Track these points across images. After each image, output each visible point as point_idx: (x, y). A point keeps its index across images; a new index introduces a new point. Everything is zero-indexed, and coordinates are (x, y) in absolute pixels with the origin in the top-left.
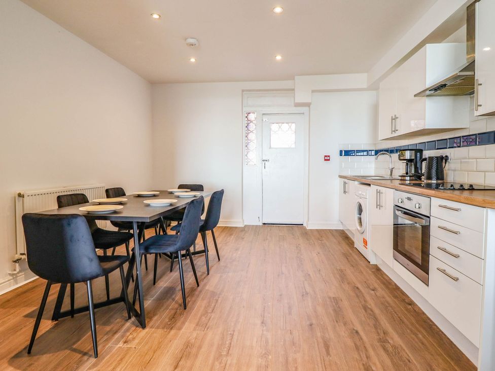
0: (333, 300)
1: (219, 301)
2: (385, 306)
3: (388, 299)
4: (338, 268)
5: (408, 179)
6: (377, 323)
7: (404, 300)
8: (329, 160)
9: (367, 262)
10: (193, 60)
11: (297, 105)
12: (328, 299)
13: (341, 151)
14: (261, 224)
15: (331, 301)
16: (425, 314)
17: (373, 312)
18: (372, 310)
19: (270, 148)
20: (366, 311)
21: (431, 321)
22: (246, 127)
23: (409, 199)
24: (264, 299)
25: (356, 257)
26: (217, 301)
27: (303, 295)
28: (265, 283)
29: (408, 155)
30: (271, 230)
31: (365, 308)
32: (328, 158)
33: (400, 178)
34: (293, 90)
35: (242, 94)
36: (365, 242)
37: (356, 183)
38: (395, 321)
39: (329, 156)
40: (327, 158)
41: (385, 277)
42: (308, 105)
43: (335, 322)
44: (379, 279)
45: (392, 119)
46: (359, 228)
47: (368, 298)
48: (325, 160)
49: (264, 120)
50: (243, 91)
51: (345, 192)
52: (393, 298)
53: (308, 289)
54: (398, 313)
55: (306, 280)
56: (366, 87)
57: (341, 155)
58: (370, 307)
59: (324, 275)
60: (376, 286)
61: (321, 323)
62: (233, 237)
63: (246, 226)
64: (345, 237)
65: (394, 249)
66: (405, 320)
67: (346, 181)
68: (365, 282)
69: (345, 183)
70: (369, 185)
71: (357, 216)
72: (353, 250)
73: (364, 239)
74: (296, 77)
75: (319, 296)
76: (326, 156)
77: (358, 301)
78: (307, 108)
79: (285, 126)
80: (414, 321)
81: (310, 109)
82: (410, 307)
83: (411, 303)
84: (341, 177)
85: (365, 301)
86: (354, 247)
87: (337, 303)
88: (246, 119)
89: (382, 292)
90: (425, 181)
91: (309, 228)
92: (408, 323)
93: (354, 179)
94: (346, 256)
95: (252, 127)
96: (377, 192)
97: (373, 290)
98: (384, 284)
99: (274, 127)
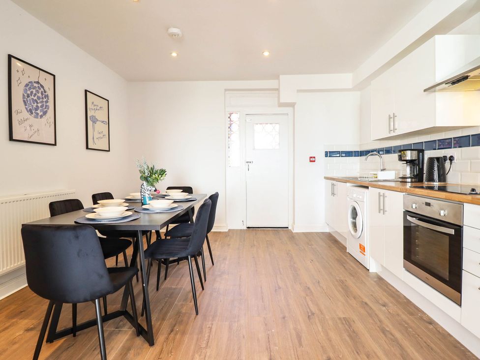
0: (344, 322)
1: (214, 330)
2: (405, 328)
3: (404, 317)
4: (338, 278)
5: (410, 181)
6: (404, 352)
7: (421, 318)
8: (314, 161)
9: (365, 270)
10: (174, 54)
11: (281, 105)
12: (338, 321)
13: (326, 152)
14: (245, 228)
15: (343, 323)
16: (452, 336)
17: (393, 336)
18: (391, 334)
19: (254, 149)
20: (386, 336)
21: (464, 347)
22: (229, 128)
23: (428, 204)
24: (266, 325)
25: (352, 263)
26: (211, 329)
27: (309, 317)
28: (263, 302)
29: (409, 155)
30: (256, 234)
31: (384, 331)
32: (314, 159)
33: (400, 180)
34: (278, 90)
35: (225, 94)
36: (362, 249)
37: (348, 184)
38: (422, 347)
39: (314, 157)
40: (312, 160)
41: (391, 288)
42: (292, 105)
43: (356, 354)
44: (385, 291)
45: (390, 118)
46: (353, 232)
47: (382, 317)
48: (311, 161)
49: (247, 120)
50: (226, 90)
51: (333, 194)
52: (408, 315)
53: (314, 309)
54: (422, 336)
55: (307, 295)
56: (351, 87)
57: (326, 156)
58: (388, 329)
59: (324, 287)
60: (386, 301)
61: (340, 356)
62: (217, 243)
63: (229, 230)
64: (333, 241)
65: (404, 258)
66: (433, 345)
67: (334, 182)
68: (372, 295)
69: (333, 185)
70: (367, 187)
71: (350, 220)
72: (346, 256)
73: (360, 245)
74: (281, 77)
75: (327, 317)
76: (311, 157)
77: (371, 321)
78: (291, 109)
79: (269, 127)
80: (443, 347)
81: (294, 109)
82: (431, 327)
83: (431, 322)
84: (327, 178)
85: (380, 321)
86: (346, 252)
87: (350, 326)
88: (229, 120)
89: (393, 308)
90: (426, 183)
91: (294, 231)
92: (439, 351)
93: (345, 180)
94: (341, 263)
95: (235, 127)
96: (380, 196)
97: (384, 306)
98: (393, 297)
99: (258, 128)
